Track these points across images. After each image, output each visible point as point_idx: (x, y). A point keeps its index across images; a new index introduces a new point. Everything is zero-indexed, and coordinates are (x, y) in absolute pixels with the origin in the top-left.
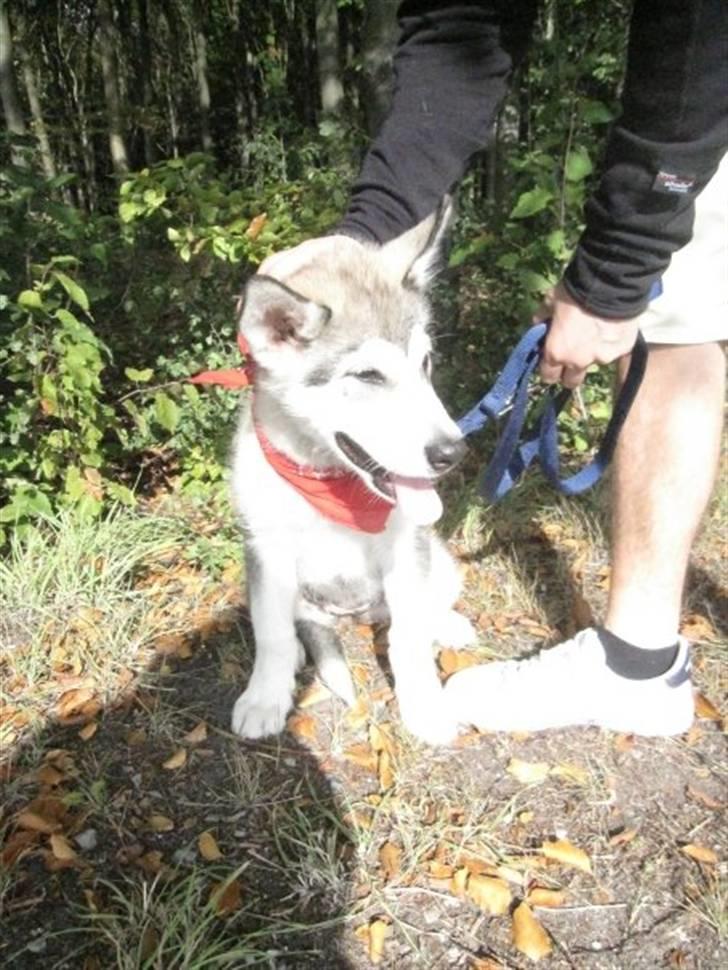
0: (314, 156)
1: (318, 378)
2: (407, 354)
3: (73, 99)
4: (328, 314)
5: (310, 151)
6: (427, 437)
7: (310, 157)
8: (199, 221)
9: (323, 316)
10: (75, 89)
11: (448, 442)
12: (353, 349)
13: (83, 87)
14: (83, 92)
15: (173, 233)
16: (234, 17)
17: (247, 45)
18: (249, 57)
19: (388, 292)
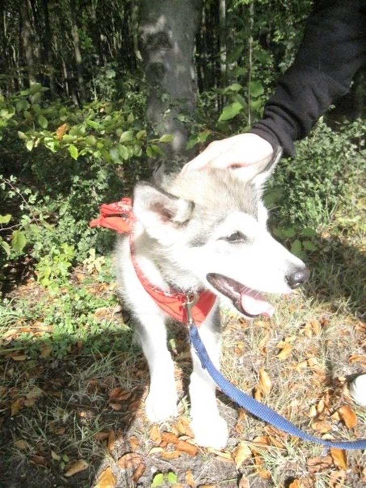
0: (131, 86)
1: (198, 242)
2: (257, 221)
3: (13, 59)
4: (192, 205)
5: (129, 84)
6: (285, 270)
7: (130, 87)
8: (38, 127)
9: (189, 206)
10: (14, 54)
11: (299, 270)
12: (221, 220)
13: (18, 54)
14: (18, 56)
15: (21, 134)
16: (94, 16)
17: (100, 30)
18: (102, 37)
19: (238, 184)
